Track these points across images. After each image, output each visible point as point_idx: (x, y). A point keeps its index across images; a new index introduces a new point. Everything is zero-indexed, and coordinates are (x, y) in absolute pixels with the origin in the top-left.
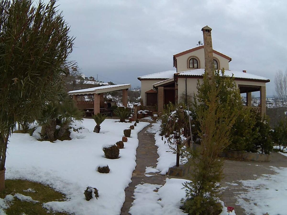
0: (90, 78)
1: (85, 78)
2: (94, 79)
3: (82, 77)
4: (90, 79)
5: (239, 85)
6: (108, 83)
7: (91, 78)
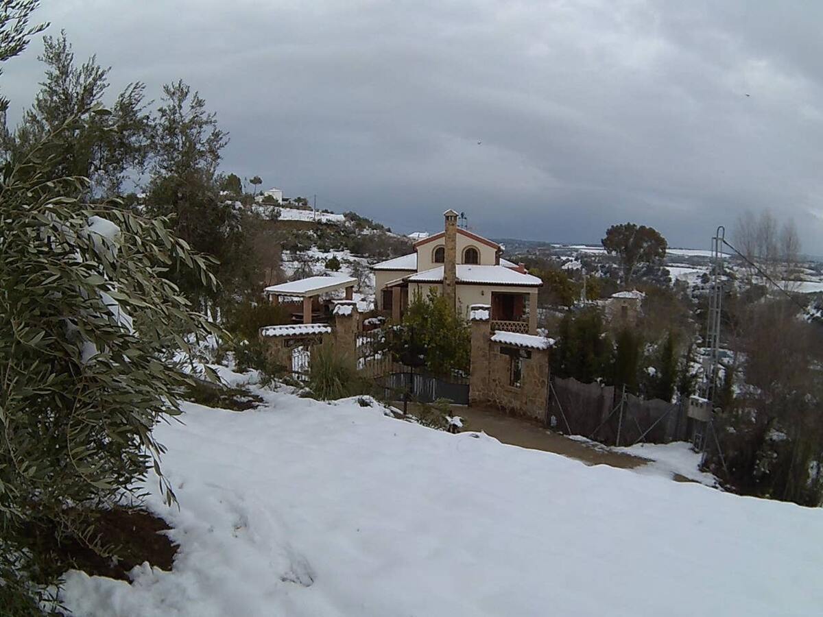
0: (295, 201)
1: (283, 200)
2: (305, 204)
3: (275, 198)
4: (297, 204)
5: (492, 292)
6: (345, 216)
7: (299, 200)
